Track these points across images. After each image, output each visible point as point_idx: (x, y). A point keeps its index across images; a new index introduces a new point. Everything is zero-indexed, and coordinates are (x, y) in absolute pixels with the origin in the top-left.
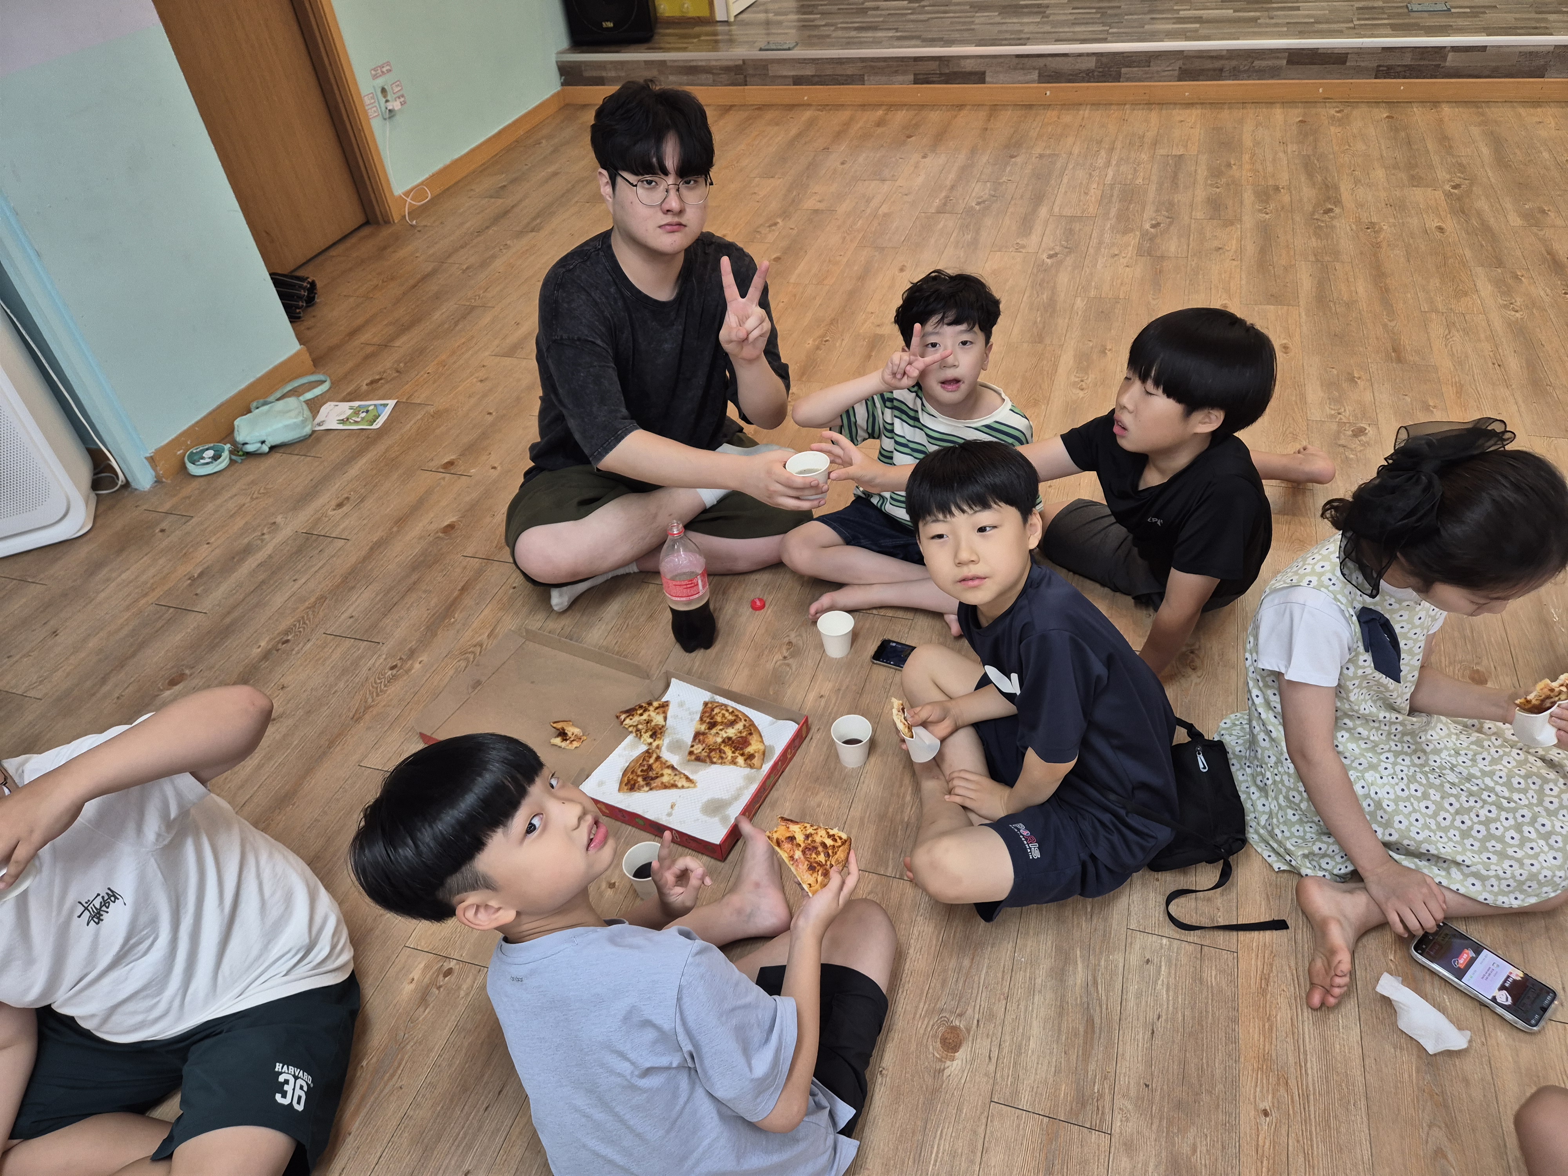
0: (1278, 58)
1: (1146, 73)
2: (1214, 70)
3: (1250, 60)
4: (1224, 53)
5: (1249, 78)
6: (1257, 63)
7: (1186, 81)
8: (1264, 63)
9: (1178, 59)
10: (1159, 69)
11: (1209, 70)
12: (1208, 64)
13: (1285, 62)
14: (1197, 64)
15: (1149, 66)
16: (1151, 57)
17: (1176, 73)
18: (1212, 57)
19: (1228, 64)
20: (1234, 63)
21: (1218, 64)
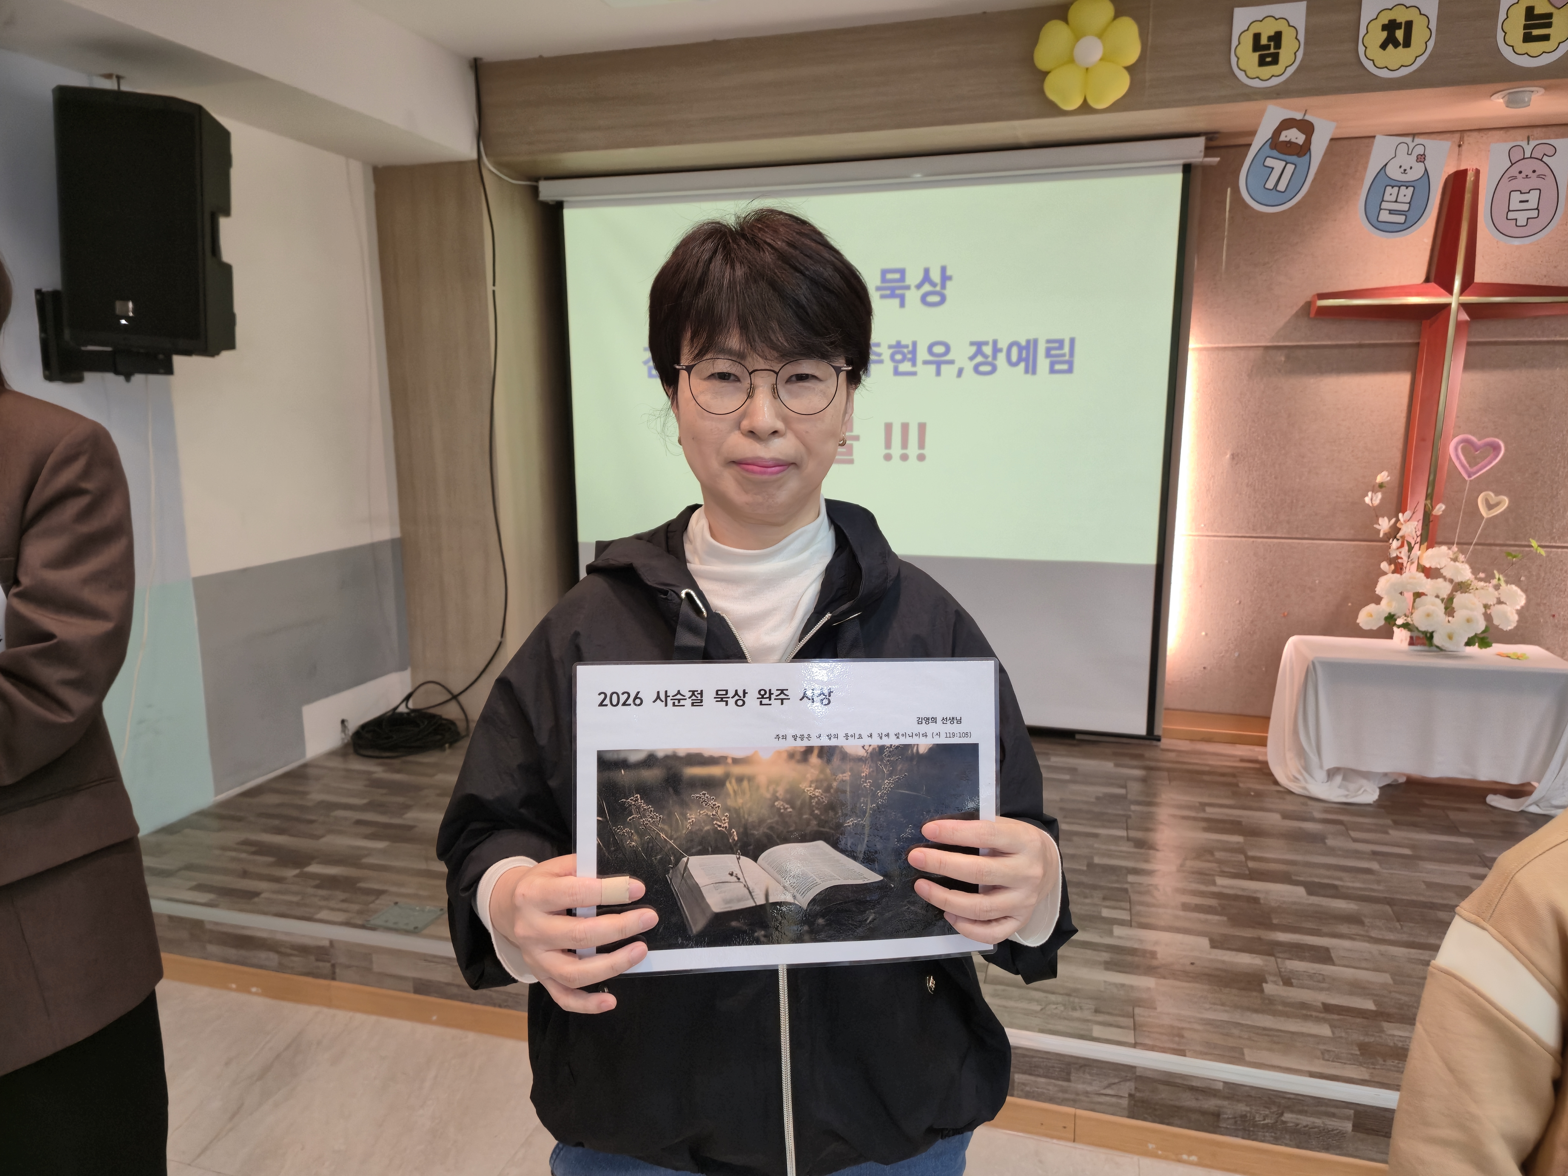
0: (1333, 1115)
1: (1064, 1091)
2: (1203, 1113)
3: (1274, 1109)
4: (1220, 1086)
5: (1276, 1141)
6: (1288, 1117)
7: (1145, 1119)
8: (1306, 1120)
9: (1126, 1080)
10: (1089, 1089)
11: (1190, 1110)
12: (1188, 1101)
13: (1348, 1126)
14: (1165, 1095)
15: (1069, 1080)
16: (1069, 1064)
17: (1125, 1102)
18: (1193, 1089)
19: (1230, 1109)
20: (1242, 1108)
21: (1211, 1104)
